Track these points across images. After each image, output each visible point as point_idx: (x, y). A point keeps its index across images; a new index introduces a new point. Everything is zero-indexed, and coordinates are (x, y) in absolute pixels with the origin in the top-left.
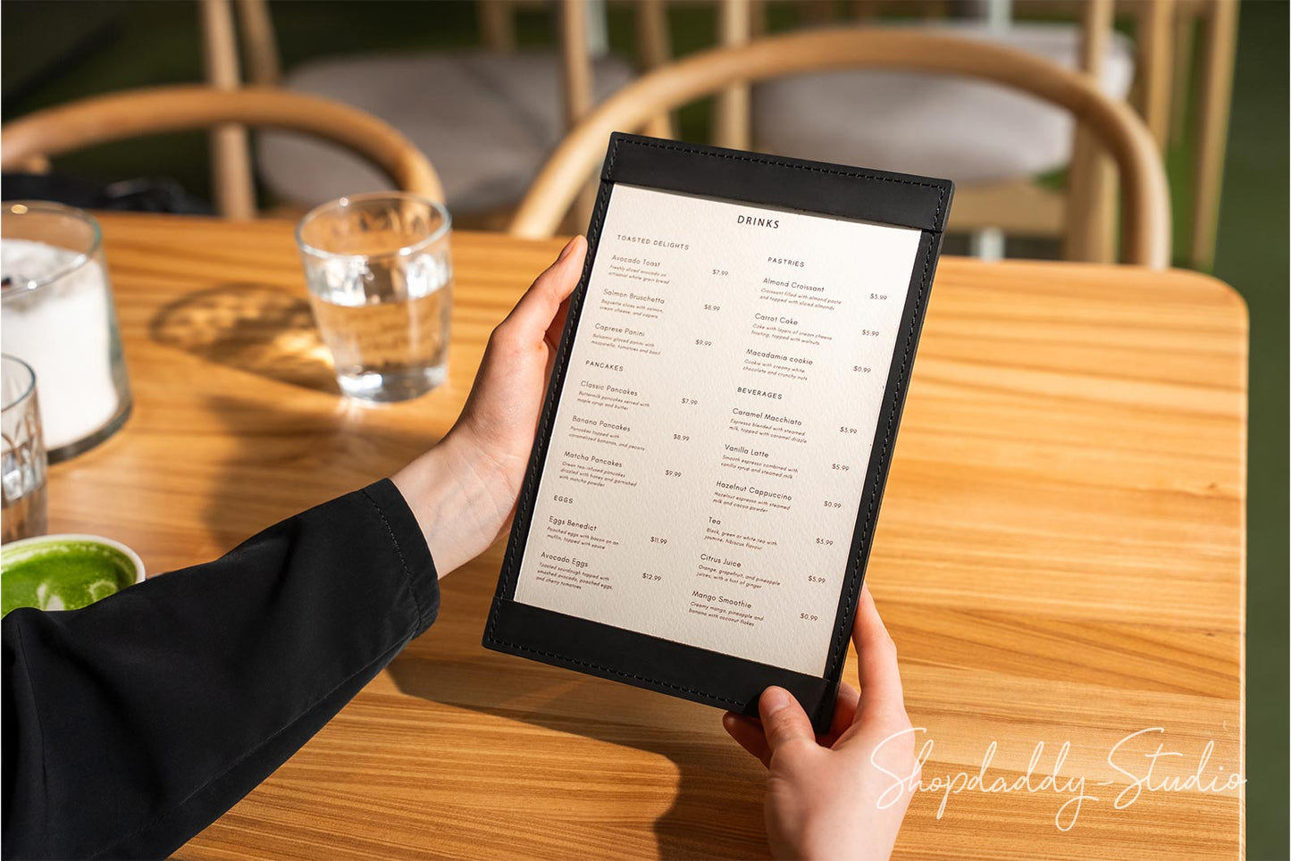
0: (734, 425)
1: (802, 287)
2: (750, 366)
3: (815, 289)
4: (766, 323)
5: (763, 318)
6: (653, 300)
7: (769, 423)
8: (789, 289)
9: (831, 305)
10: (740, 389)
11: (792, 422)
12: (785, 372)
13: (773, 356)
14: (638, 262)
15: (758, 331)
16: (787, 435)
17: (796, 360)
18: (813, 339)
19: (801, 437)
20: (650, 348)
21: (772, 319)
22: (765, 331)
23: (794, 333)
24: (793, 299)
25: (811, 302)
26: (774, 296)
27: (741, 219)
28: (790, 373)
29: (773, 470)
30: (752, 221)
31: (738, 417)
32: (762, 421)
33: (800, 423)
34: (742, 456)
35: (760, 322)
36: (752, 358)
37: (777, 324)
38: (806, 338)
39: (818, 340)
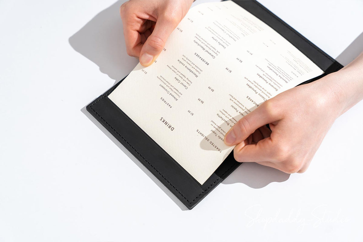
0: (218, 53)
1: (166, 90)
2: (199, 71)
3: (162, 87)
4: (185, 84)
5: (185, 86)
6: (221, 118)
7: (205, 47)
8: (171, 92)
9: (161, 78)
10: (208, 64)
11: (197, 43)
12: (189, 62)
13: (190, 70)
14: (219, 136)
15: (190, 82)
16: (201, 40)
17: (183, 64)
18: (173, 69)
19: (197, 36)
20: (232, 99)
21: (182, 84)
22: (187, 81)
23: (178, 75)
24: (172, 88)
25: (166, 83)
26: (177, 92)
27: (172, 129)
28: (187, 61)
29: (214, 33)
30: (169, 125)
31: (214, 55)
32: (207, 49)
33: (194, 41)
34: (221, 42)
35: (187, 85)
36: (197, 74)
37: (182, 81)
38: (175, 70)
39: (171, 67)
